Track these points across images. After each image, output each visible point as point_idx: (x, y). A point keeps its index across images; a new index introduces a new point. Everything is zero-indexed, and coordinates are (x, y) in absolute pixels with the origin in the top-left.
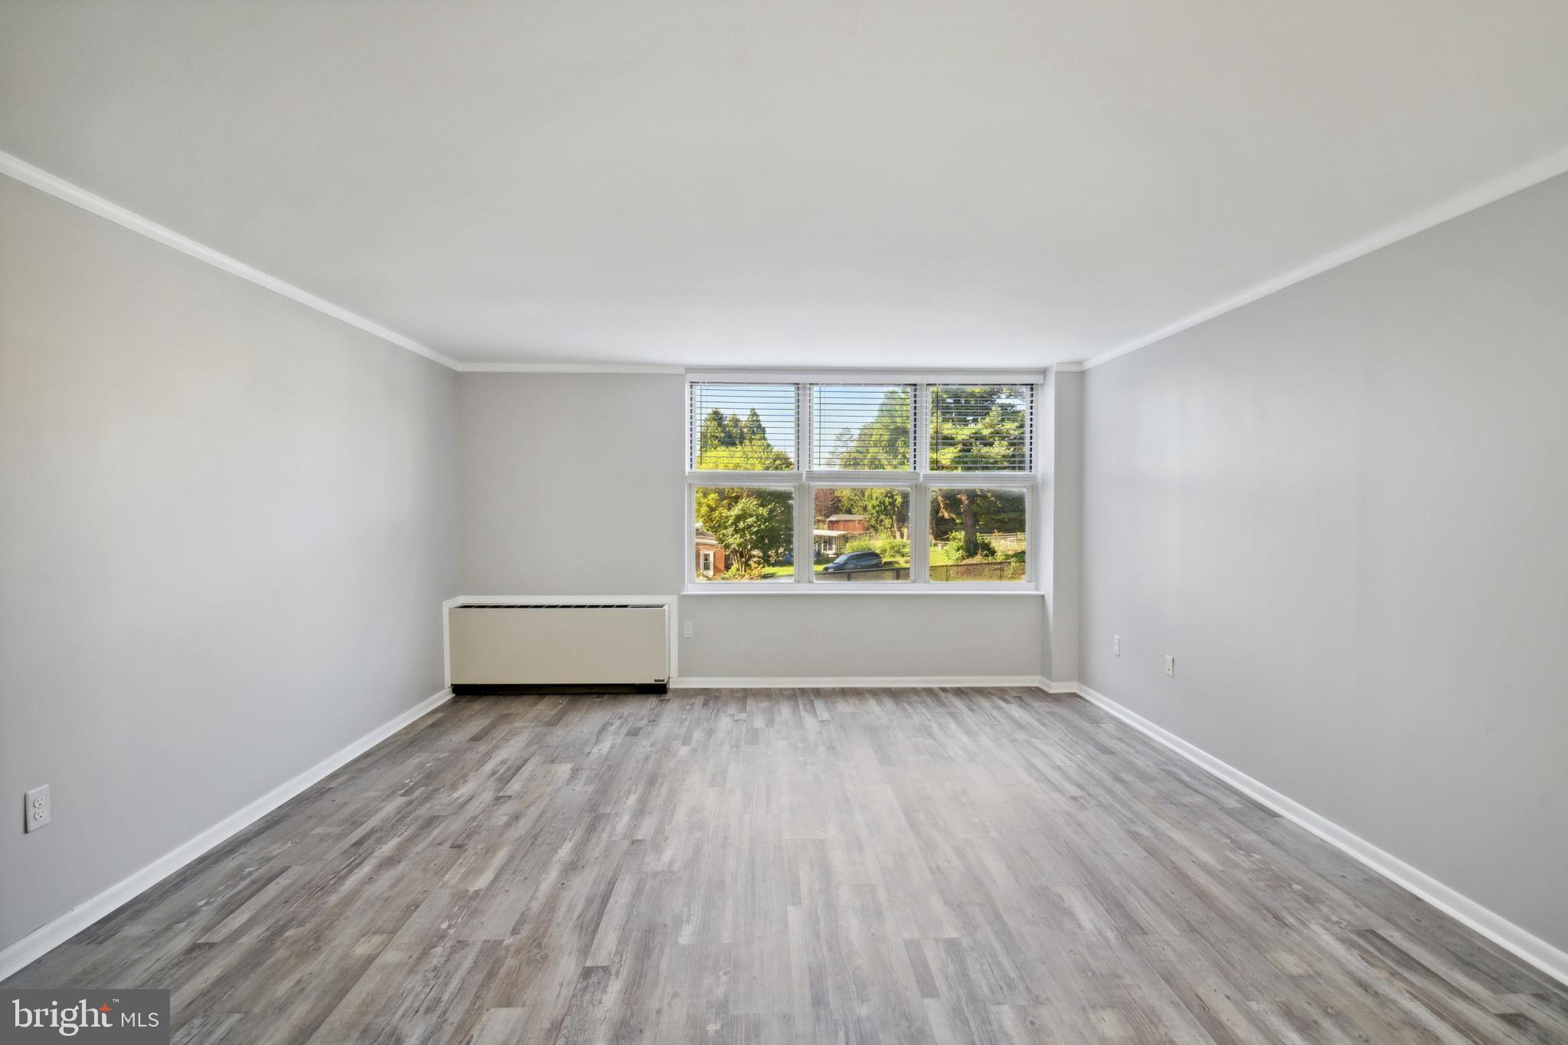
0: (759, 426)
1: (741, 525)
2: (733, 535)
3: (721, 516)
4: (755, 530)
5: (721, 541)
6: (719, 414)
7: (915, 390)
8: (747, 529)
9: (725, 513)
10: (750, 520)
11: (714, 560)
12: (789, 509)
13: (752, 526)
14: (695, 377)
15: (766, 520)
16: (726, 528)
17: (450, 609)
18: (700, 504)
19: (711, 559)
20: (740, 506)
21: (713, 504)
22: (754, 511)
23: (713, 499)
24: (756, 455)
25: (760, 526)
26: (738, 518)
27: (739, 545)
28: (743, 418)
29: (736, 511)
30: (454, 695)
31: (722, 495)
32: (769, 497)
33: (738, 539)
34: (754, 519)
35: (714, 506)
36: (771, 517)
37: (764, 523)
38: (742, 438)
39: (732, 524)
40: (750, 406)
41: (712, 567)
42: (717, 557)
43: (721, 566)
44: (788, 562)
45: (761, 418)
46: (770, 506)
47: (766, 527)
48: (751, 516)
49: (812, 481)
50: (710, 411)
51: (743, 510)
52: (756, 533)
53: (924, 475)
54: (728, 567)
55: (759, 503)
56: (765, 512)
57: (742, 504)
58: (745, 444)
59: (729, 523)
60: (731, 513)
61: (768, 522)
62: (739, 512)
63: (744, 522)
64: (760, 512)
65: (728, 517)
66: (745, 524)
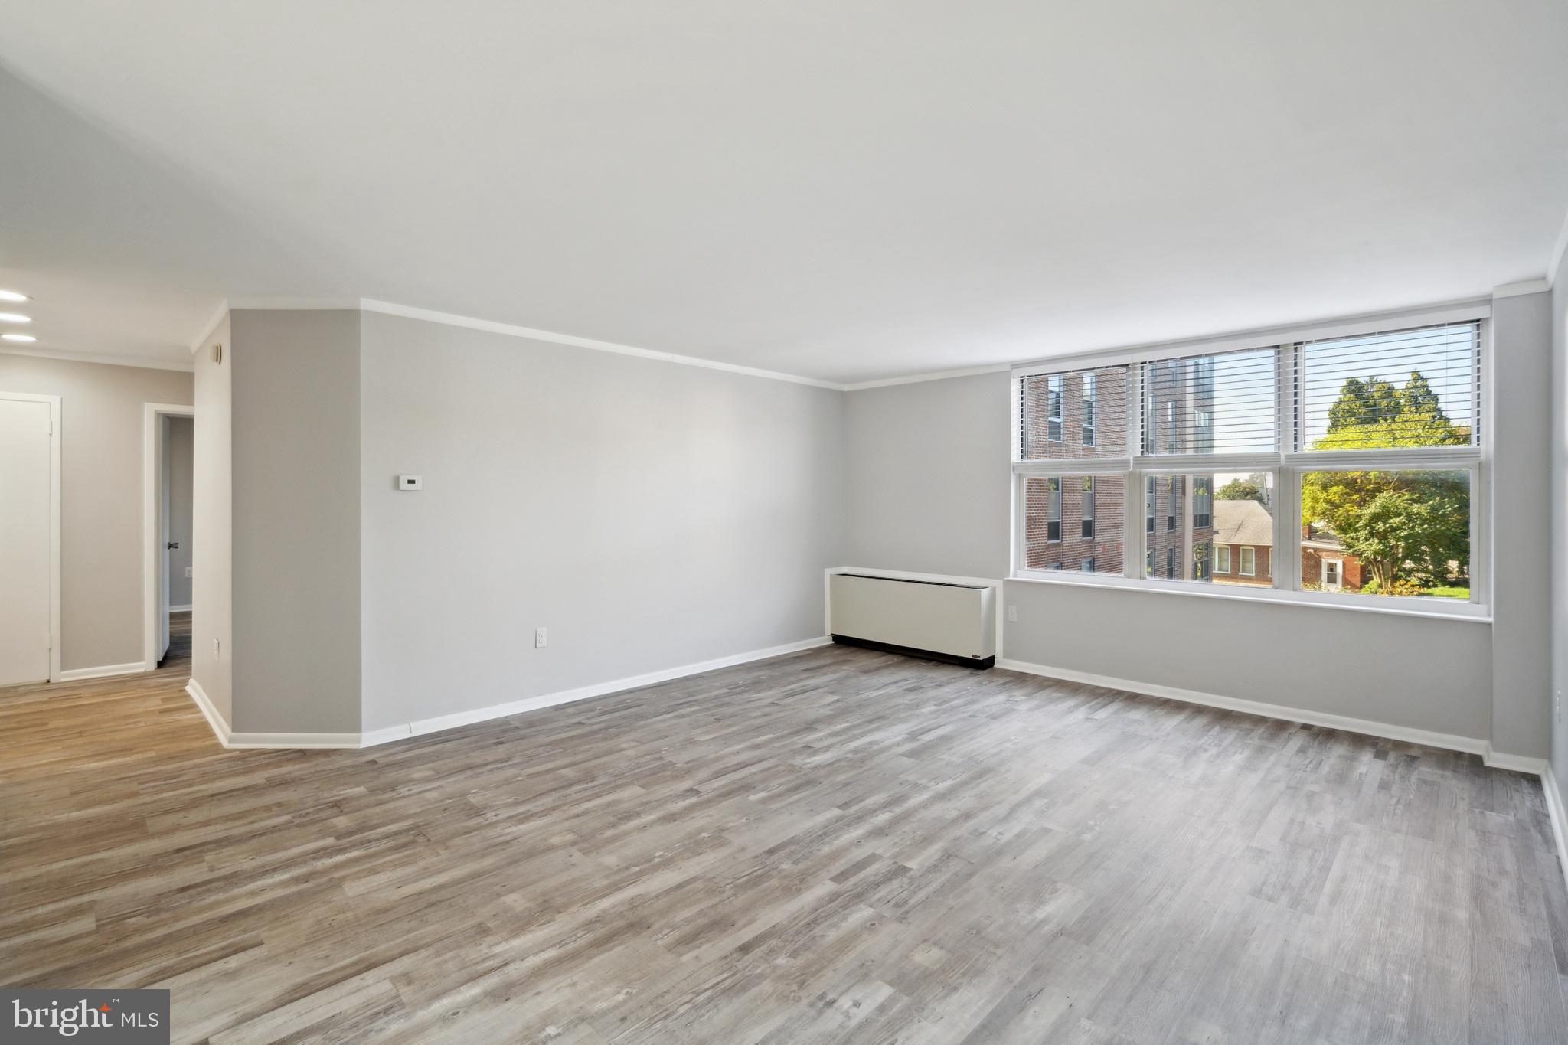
0: (1429, 393)
1: (1380, 526)
2: (1367, 540)
3: (1349, 515)
4: (1402, 534)
5: (1350, 546)
6: (1358, 382)
7: (1279, 353)
8: (1391, 532)
9: (1355, 510)
10: (1395, 521)
11: (1344, 572)
12: (1464, 506)
13: (1398, 528)
15: (1424, 521)
16: (1356, 530)
17: (831, 575)
18: (1316, 500)
19: (1339, 570)
20: (1379, 502)
21: (1336, 499)
22: (1406, 509)
23: (1335, 493)
24: (1409, 434)
25: (1413, 528)
26: (1376, 518)
27: (1376, 553)
28: (1400, 386)
29: (1373, 507)
30: (832, 642)
31: (1352, 485)
32: (1433, 489)
34: (1402, 519)
35: (1337, 501)
36: (1435, 517)
37: (1421, 525)
38: (1397, 410)
39: (1366, 525)
40: (1412, 368)
41: (1339, 579)
42: (1348, 568)
43: (1357, 580)
44: (1463, 583)
45: (1430, 383)
46: (1431, 502)
47: (1424, 530)
48: (1398, 515)
49: (1143, 468)
50: (1344, 383)
51: (1385, 507)
52: (1406, 538)
53: (1286, 456)
54: (1365, 580)
55: (1415, 497)
56: (1423, 509)
57: (1383, 500)
58: (1396, 419)
59: (1361, 524)
60: (1364, 512)
61: (1429, 525)
62: (1377, 510)
63: (1385, 523)
64: (1415, 510)
65: (1359, 516)
66: (1388, 525)
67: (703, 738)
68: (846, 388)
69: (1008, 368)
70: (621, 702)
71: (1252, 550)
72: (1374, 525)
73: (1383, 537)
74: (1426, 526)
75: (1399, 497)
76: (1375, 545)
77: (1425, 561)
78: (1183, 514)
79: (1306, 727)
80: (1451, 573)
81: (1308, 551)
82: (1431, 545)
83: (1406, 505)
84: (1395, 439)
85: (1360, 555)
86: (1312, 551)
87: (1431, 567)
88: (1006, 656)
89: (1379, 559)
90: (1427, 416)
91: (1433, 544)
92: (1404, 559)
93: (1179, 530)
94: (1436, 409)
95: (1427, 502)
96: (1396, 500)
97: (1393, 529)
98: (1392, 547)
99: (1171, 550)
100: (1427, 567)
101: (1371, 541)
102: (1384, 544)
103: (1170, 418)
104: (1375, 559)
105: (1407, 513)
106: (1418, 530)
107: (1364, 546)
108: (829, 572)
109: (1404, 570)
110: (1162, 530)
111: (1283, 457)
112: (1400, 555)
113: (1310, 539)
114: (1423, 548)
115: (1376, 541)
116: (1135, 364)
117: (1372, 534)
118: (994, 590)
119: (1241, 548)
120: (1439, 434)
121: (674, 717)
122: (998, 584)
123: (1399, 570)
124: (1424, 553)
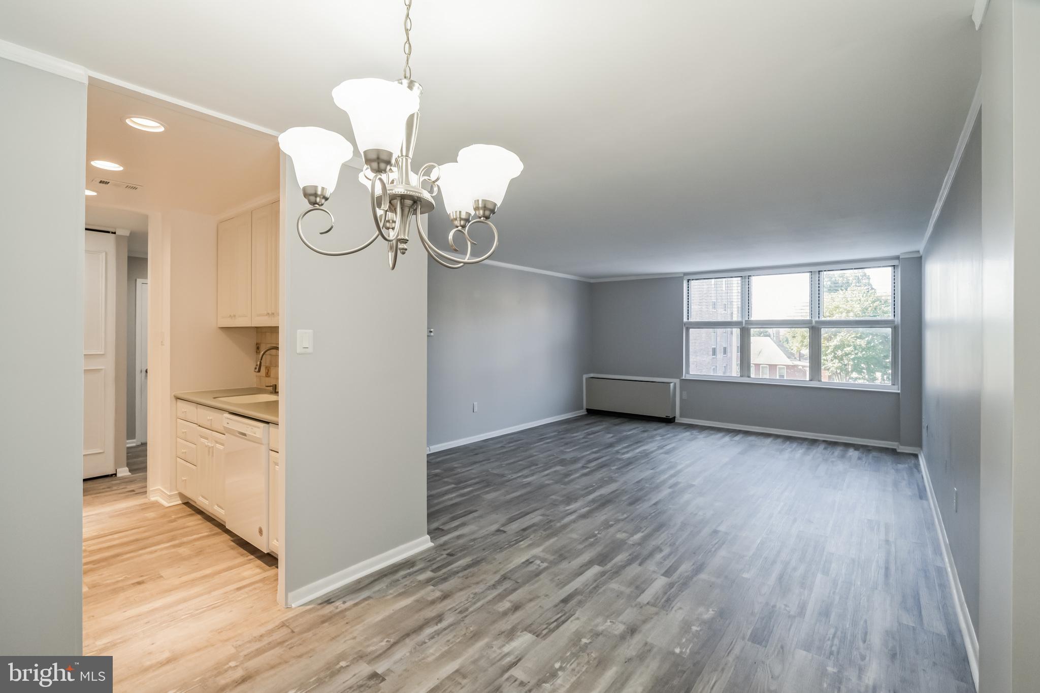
1: (839, 353)
2: (832, 360)
4: (851, 357)
8: (845, 356)
10: (847, 349)
13: (850, 354)
14: (689, 277)
15: (863, 350)
20: (838, 338)
22: (853, 342)
25: (857, 354)
26: (837, 348)
27: (837, 368)
30: (586, 413)
33: (836, 364)
34: (851, 348)
37: (862, 352)
39: (832, 352)
46: (867, 339)
47: (863, 355)
48: (849, 346)
51: (841, 341)
52: (853, 359)
55: (858, 335)
56: (863, 343)
57: (841, 337)
58: (848, 290)
59: (829, 351)
60: (830, 344)
61: (866, 352)
62: (838, 344)
63: (842, 351)
64: (858, 343)
65: (828, 347)
66: (843, 352)
67: (568, 450)
68: (592, 281)
69: (683, 275)
70: (513, 438)
71: (766, 367)
72: (836, 352)
73: (841, 359)
74: (864, 352)
75: (850, 335)
76: (837, 363)
77: (864, 372)
78: (731, 345)
79: (824, 441)
80: (877, 379)
81: (799, 367)
82: (867, 364)
83: (853, 340)
84: (847, 301)
85: (828, 370)
86: (801, 367)
87: (867, 377)
88: (681, 416)
89: (839, 371)
90: (864, 289)
91: (868, 363)
92: (852, 371)
93: (729, 354)
94: (869, 284)
95: (864, 338)
96: (848, 338)
97: (847, 355)
98: (846, 365)
99: (725, 367)
100: (865, 376)
101: (834, 361)
102: (841, 363)
103: (724, 289)
104: (836, 372)
105: (854, 345)
106: (860, 355)
107: (830, 364)
108: (585, 377)
109: (852, 378)
110: (720, 355)
111: (814, 321)
112: (850, 370)
113: (800, 360)
114: (862, 365)
115: (837, 361)
116: (745, 276)
117: (835, 357)
118: (675, 384)
119: (761, 366)
120: (871, 299)
121: (544, 444)
122: (677, 381)
123: (850, 378)
124: (863, 368)
